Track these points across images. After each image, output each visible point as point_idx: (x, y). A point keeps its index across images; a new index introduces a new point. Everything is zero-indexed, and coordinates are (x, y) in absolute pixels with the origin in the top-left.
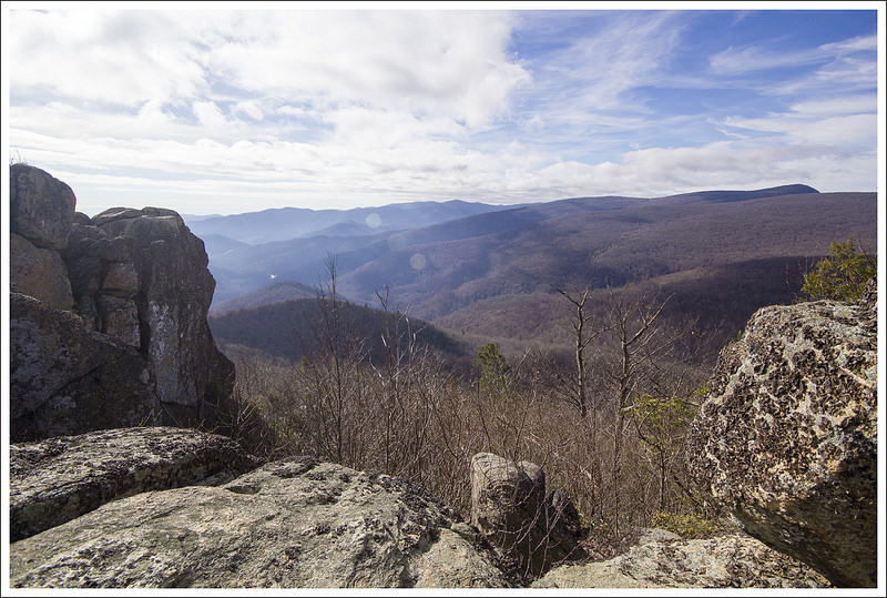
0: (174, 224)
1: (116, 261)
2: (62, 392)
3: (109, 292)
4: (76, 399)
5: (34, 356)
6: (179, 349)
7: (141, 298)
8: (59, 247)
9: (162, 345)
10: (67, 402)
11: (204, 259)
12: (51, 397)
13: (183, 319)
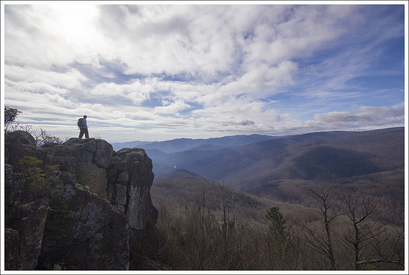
0: (142, 154)
1: (122, 171)
2: (99, 232)
3: (118, 182)
4: (103, 235)
5: (93, 216)
6: (139, 205)
7: (128, 185)
8: (105, 167)
9: (133, 203)
10: (100, 236)
11: (151, 166)
12: (96, 233)
13: (141, 192)
